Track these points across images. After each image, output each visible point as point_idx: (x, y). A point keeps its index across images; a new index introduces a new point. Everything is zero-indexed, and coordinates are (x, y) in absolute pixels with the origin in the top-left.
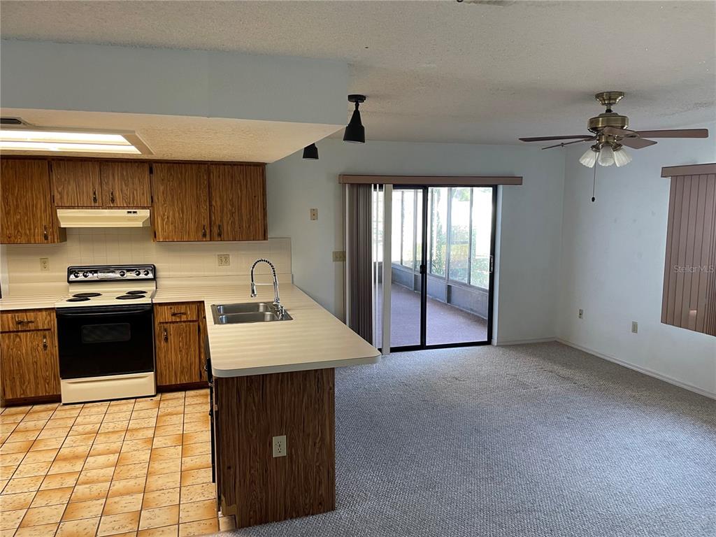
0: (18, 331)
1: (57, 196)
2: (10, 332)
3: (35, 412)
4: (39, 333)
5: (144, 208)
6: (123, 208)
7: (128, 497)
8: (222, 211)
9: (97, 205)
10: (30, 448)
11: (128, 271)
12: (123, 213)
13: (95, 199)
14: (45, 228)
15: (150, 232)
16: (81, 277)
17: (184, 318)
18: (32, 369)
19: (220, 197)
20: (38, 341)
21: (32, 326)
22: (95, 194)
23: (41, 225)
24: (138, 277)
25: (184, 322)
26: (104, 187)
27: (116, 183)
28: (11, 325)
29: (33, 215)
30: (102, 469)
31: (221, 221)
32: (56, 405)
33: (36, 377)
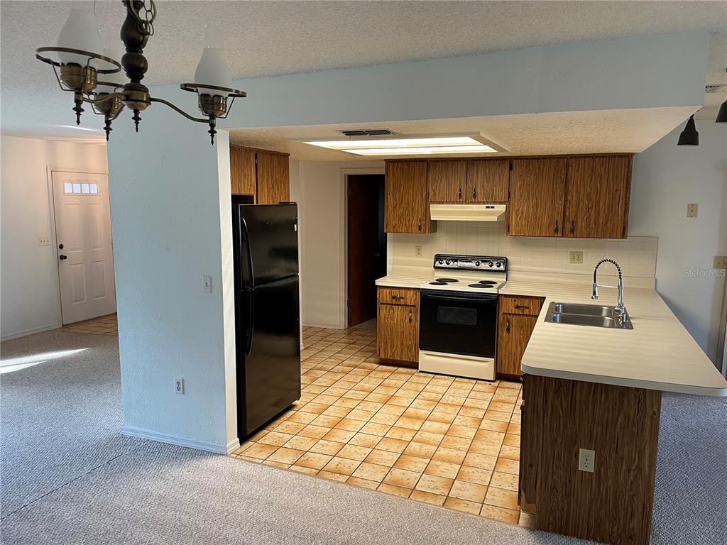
0: (392, 304)
1: (431, 193)
2: (387, 304)
3: (399, 373)
4: (407, 307)
5: (501, 203)
6: (483, 203)
7: (448, 464)
8: (578, 206)
9: (461, 200)
10: (387, 401)
11: (483, 261)
12: (482, 207)
13: (460, 195)
14: (420, 220)
15: (504, 226)
16: (444, 265)
17: (526, 312)
18: (399, 338)
19: (577, 192)
20: (406, 314)
21: (402, 302)
22: (460, 190)
23: (418, 217)
24: (491, 268)
25: (527, 315)
26: (469, 183)
27: (479, 181)
28: (388, 299)
29: (413, 210)
30: (434, 433)
31: (576, 216)
32: (415, 371)
33: (402, 344)
